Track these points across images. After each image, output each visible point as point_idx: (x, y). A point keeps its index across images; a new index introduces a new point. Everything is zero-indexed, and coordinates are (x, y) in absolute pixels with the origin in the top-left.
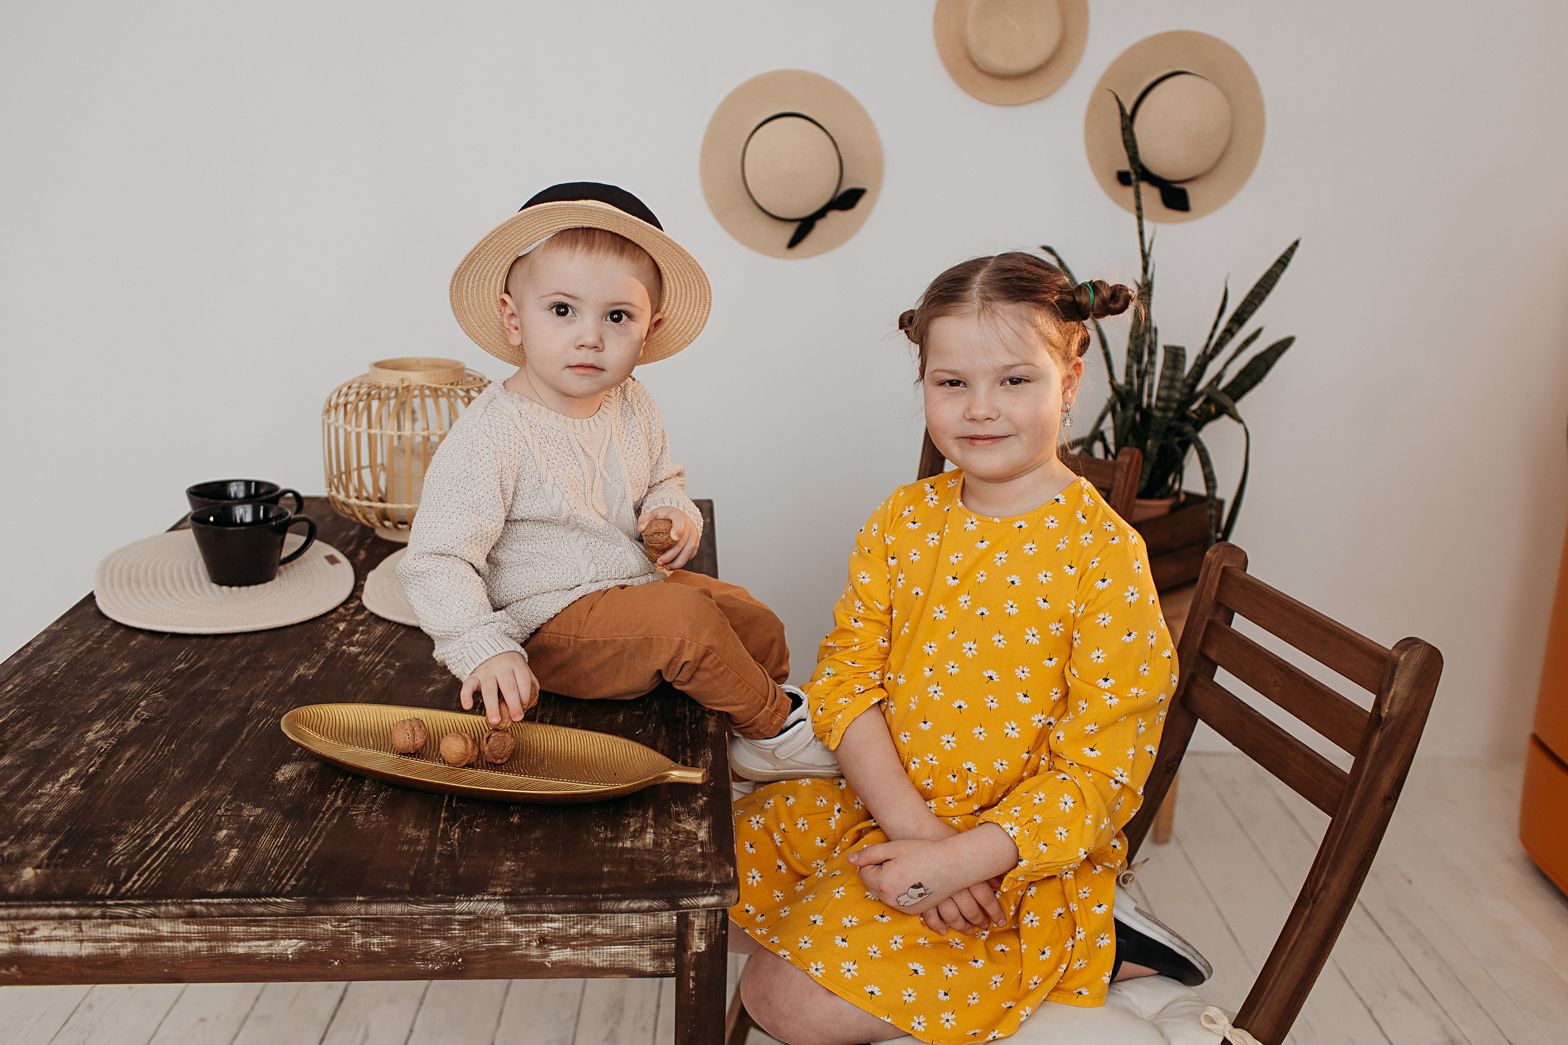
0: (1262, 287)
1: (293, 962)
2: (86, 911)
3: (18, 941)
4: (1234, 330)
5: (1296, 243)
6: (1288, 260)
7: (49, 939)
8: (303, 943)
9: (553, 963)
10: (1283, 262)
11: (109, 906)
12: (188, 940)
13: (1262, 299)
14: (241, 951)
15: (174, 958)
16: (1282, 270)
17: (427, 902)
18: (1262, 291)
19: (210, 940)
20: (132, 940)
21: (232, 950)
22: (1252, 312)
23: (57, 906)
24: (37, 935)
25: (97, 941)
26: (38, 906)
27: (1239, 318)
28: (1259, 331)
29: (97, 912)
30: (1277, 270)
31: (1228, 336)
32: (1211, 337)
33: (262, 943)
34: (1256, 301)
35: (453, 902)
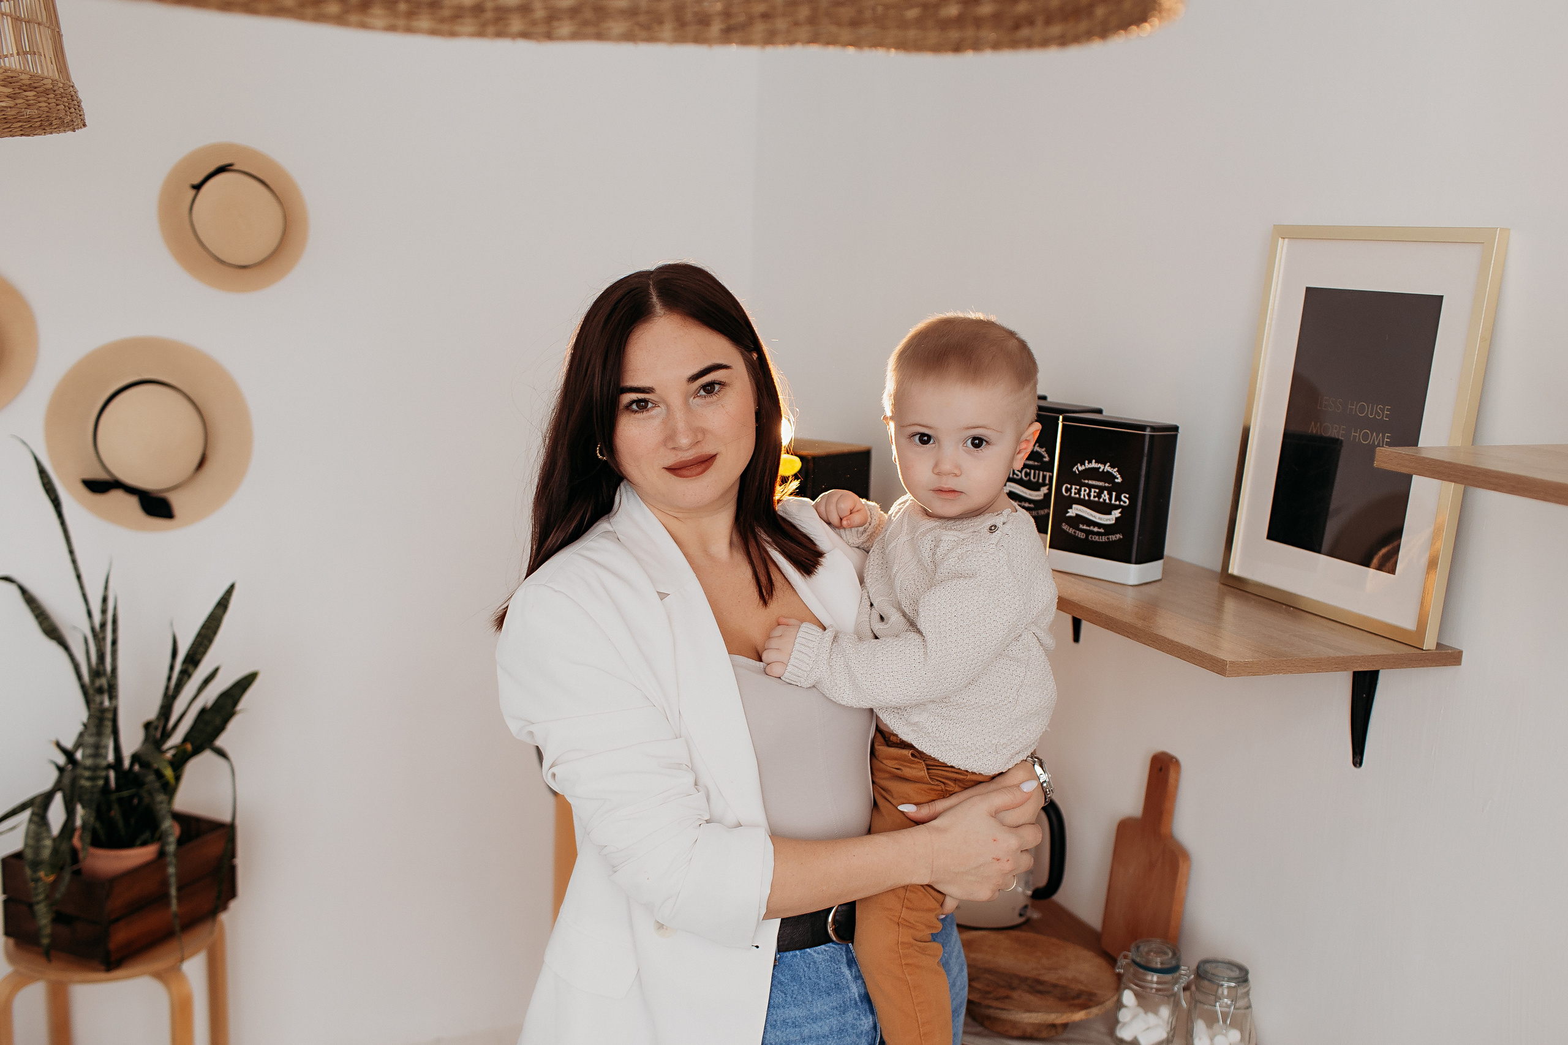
0: (208, 629)
4: (189, 672)
5: (232, 587)
6: (228, 603)
10: (223, 604)
13: (211, 640)
18: (208, 634)
22: (204, 653)
27: (193, 659)
28: (216, 671)
30: (219, 613)
31: (186, 677)
32: (169, 678)
34: (205, 642)
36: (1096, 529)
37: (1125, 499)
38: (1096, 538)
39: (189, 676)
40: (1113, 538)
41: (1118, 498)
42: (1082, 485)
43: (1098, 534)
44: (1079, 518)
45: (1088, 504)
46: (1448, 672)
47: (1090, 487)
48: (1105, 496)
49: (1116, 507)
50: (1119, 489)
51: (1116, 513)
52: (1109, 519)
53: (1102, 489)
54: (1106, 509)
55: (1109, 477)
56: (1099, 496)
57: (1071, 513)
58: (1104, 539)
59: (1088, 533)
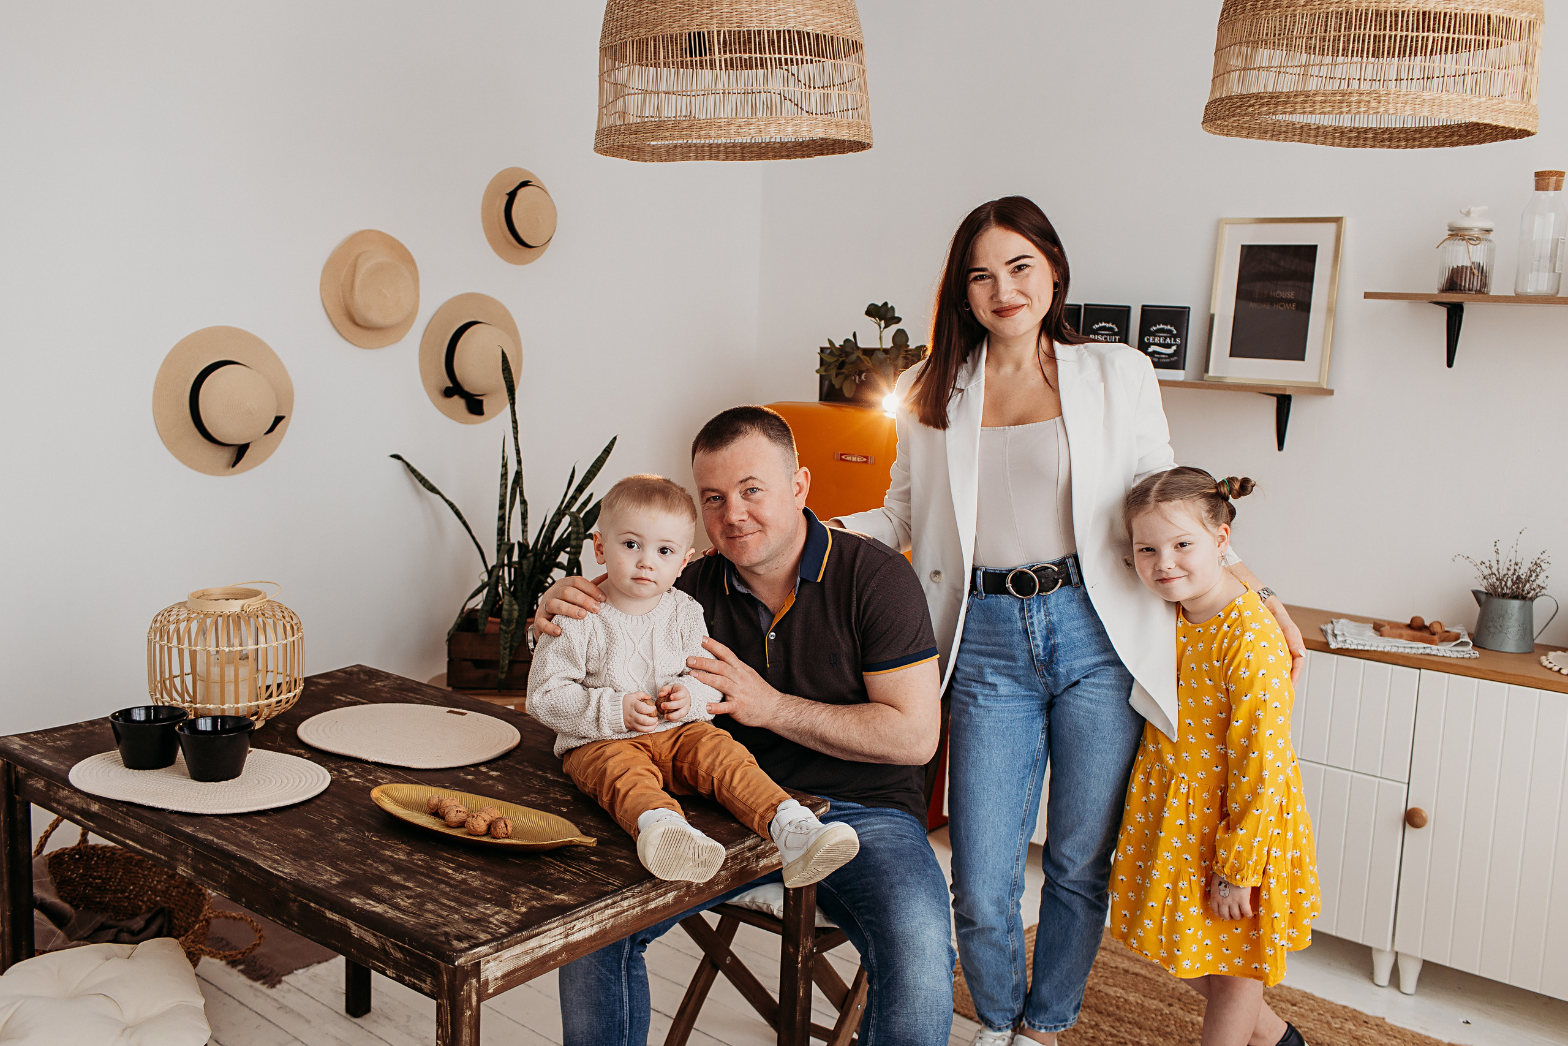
0: (595, 467)
1: (673, 905)
2: (615, 899)
3: (567, 936)
4: (577, 496)
5: (615, 438)
6: (611, 450)
7: (580, 930)
8: (676, 892)
9: (760, 868)
10: (607, 451)
11: (624, 893)
12: (634, 908)
13: (595, 475)
14: (653, 906)
15: (628, 921)
16: (608, 456)
17: (736, 846)
18: (595, 470)
19: (641, 905)
20: (613, 917)
21: (650, 907)
22: (588, 484)
23: (604, 900)
24: (576, 928)
25: (599, 923)
26: (597, 903)
27: (580, 489)
28: (591, 496)
29: (619, 898)
30: (604, 456)
31: (574, 501)
32: (562, 503)
33: (661, 898)
34: (591, 477)
35: (744, 842)
36: (1164, 356)
37: (1178, 341)
38: (1164, 360)
39: (576, 500)
40: (1173, 359)
41: (1175, 341)
42: (1155, 336)
43: (1165, 358)
44: (1155, 352)
45: (1160, 345)
46: (1328, 398)
47: (1160, 337)
48: (1168, 340)
49: (1173, 345)
50: (1175, 337)
51: (1174, 348)
52: (1171, 351)
53: (1166, 337)
54: (1169, 346)
55: (1170, 331)
56: (1165, 340)
57: (1150, 350)
58: (1168, 360)
59: (1159, 358)
